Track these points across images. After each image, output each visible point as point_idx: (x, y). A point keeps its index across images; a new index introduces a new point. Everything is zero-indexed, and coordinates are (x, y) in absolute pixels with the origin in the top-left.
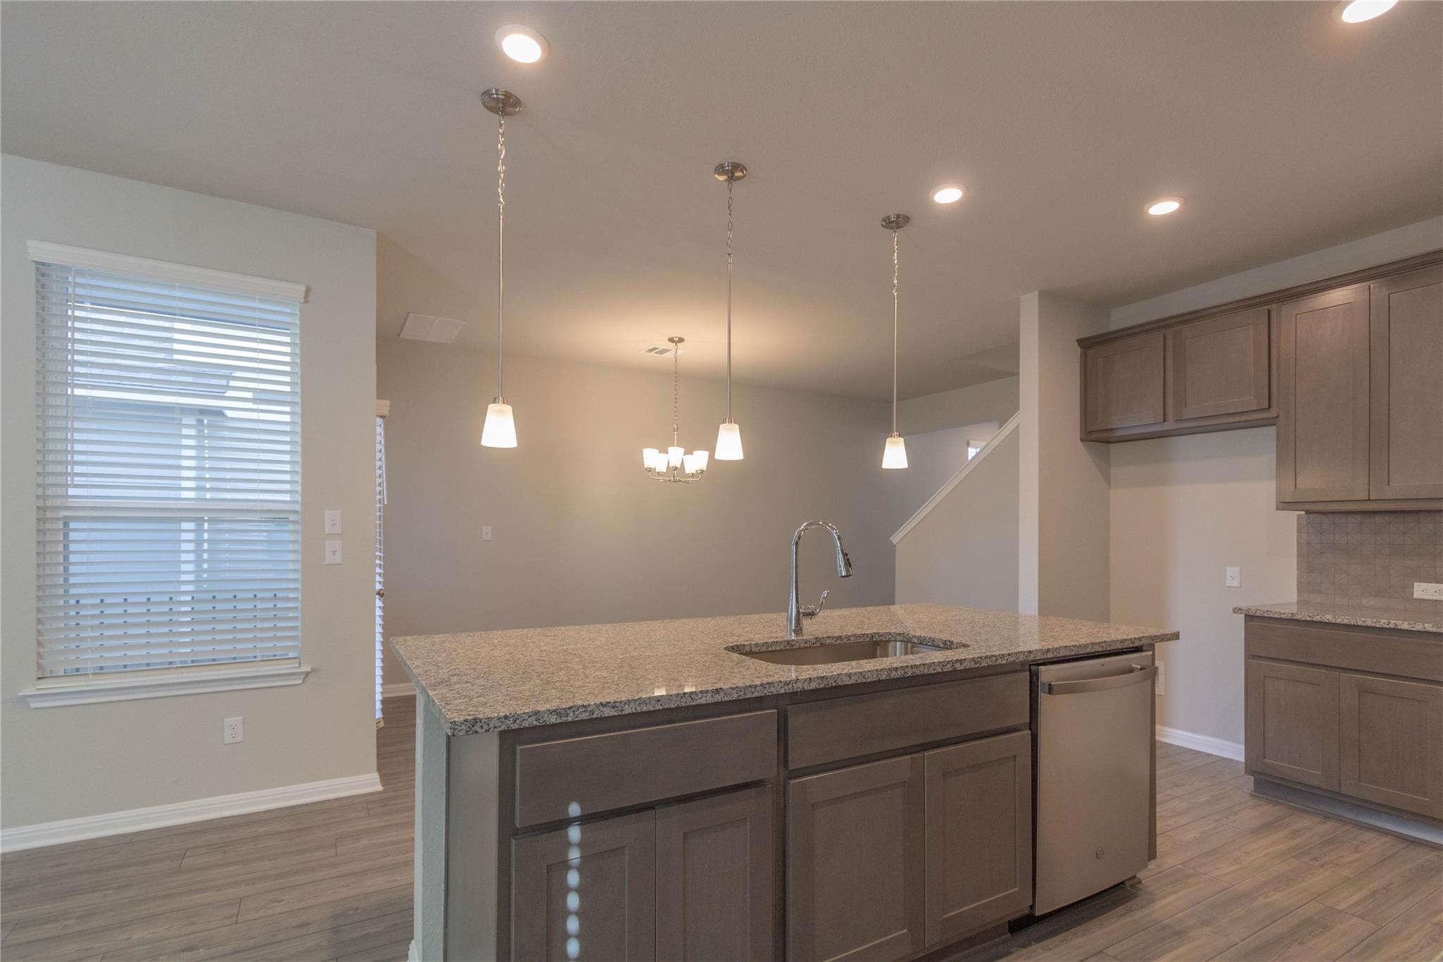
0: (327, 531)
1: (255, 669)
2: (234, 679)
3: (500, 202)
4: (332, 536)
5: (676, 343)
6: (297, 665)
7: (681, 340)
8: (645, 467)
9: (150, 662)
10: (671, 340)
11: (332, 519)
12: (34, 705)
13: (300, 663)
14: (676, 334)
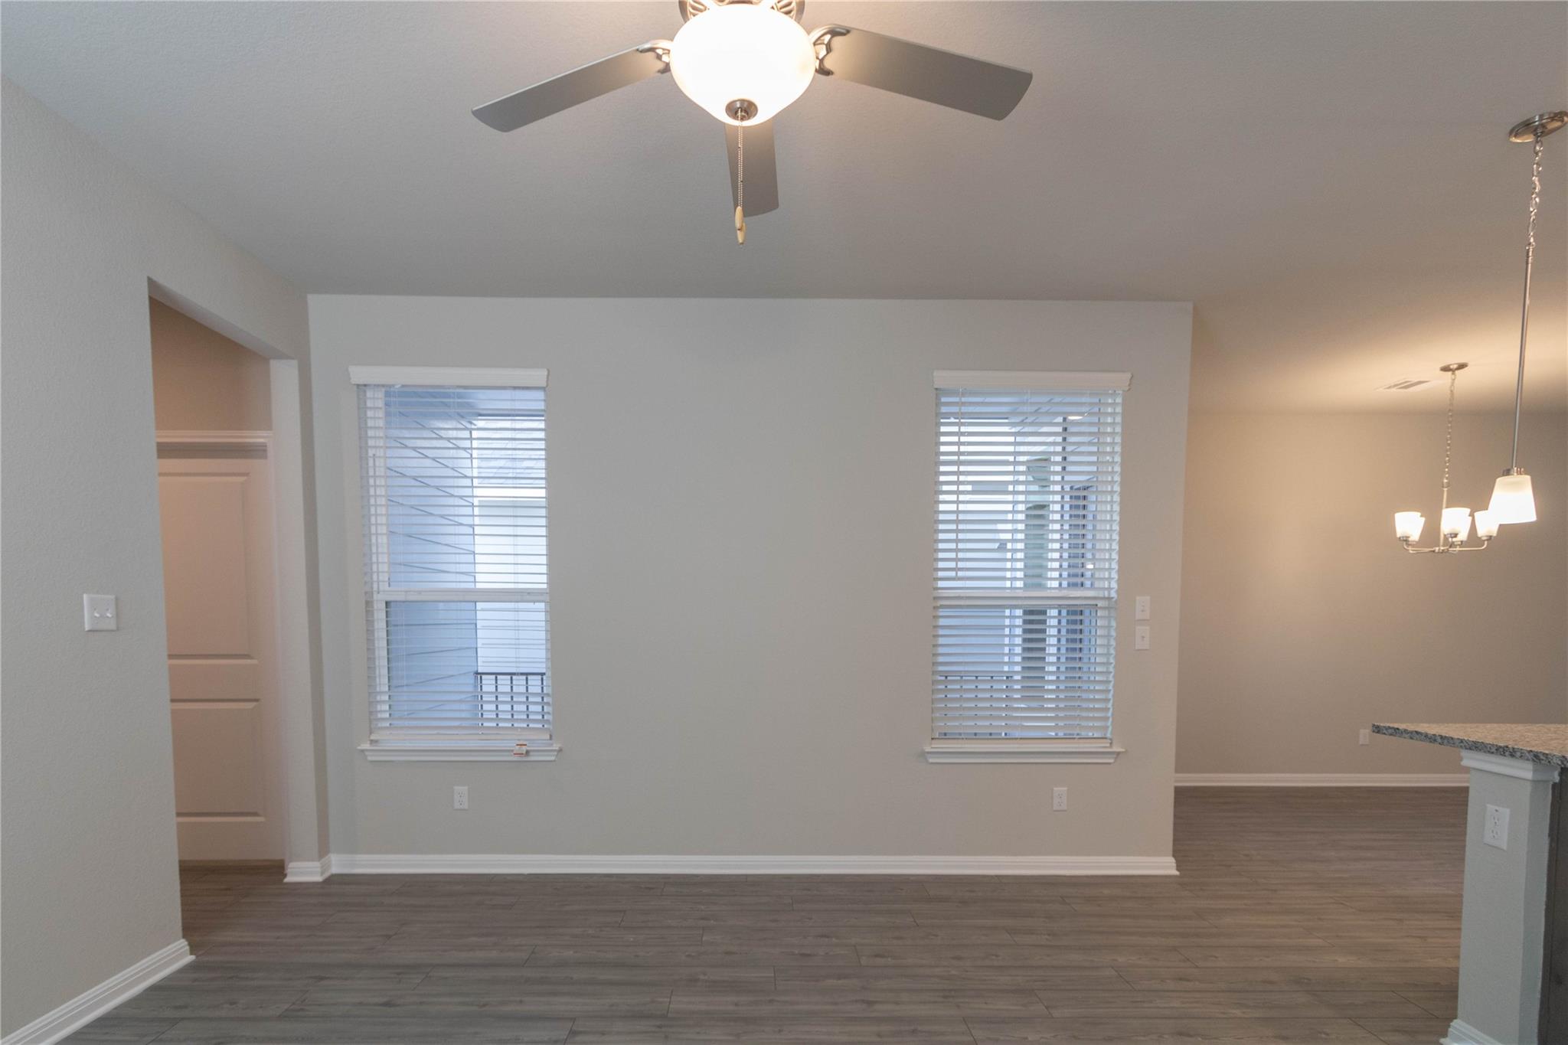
0: (1138, 616)
1: (1077, 746)
2: (1064, 753)
3: (1530, 244)
4: (1143, 621)
5: (1453, 371)
6: (1108, 745)
7: (1462, 366)
8: (1398, 536)
9: (992, 732)
10: (1446, 369)
11: (1143, 604)
12: (931, 760)
13: (1111, 743)
14: (1453, 360)
